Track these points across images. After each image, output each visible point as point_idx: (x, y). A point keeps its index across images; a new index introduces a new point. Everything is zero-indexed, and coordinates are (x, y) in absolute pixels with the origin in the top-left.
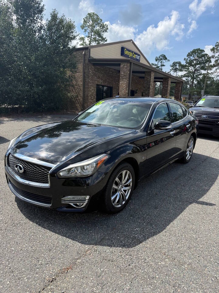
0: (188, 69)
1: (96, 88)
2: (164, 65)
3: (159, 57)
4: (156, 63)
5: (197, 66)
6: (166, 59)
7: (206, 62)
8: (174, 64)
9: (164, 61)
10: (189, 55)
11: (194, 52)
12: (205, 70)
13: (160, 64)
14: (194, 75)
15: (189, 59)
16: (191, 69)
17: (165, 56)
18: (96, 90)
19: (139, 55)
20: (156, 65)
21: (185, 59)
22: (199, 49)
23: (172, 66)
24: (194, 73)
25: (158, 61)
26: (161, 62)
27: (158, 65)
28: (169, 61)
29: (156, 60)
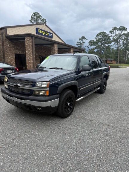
0: (98, 44)
1: (14, 57)
2: (84, 43)
3: (81, 38)
4: (80, 41)
5: (103, 42)
6: (85, 39)
7: (107, 40)
8: (90, 41)
9: (84, 40)
10: (98, 36)
11: (100, 34)
12: (107, 44)
13: (82, 42)
14: (101, 47)
15: (98, 38)
16: (99, 44)
17: (84, 37)
18: (14, 58)
19: (51, 33)
20: (80, 43)
21: (95, 38)
22: (103, 32)
23: (89, 43)
24: (101, 46)
25: (81, 40)
26: (83, 41)
27: (81, 43)
28: (87, 40)
29: (80, 40)
